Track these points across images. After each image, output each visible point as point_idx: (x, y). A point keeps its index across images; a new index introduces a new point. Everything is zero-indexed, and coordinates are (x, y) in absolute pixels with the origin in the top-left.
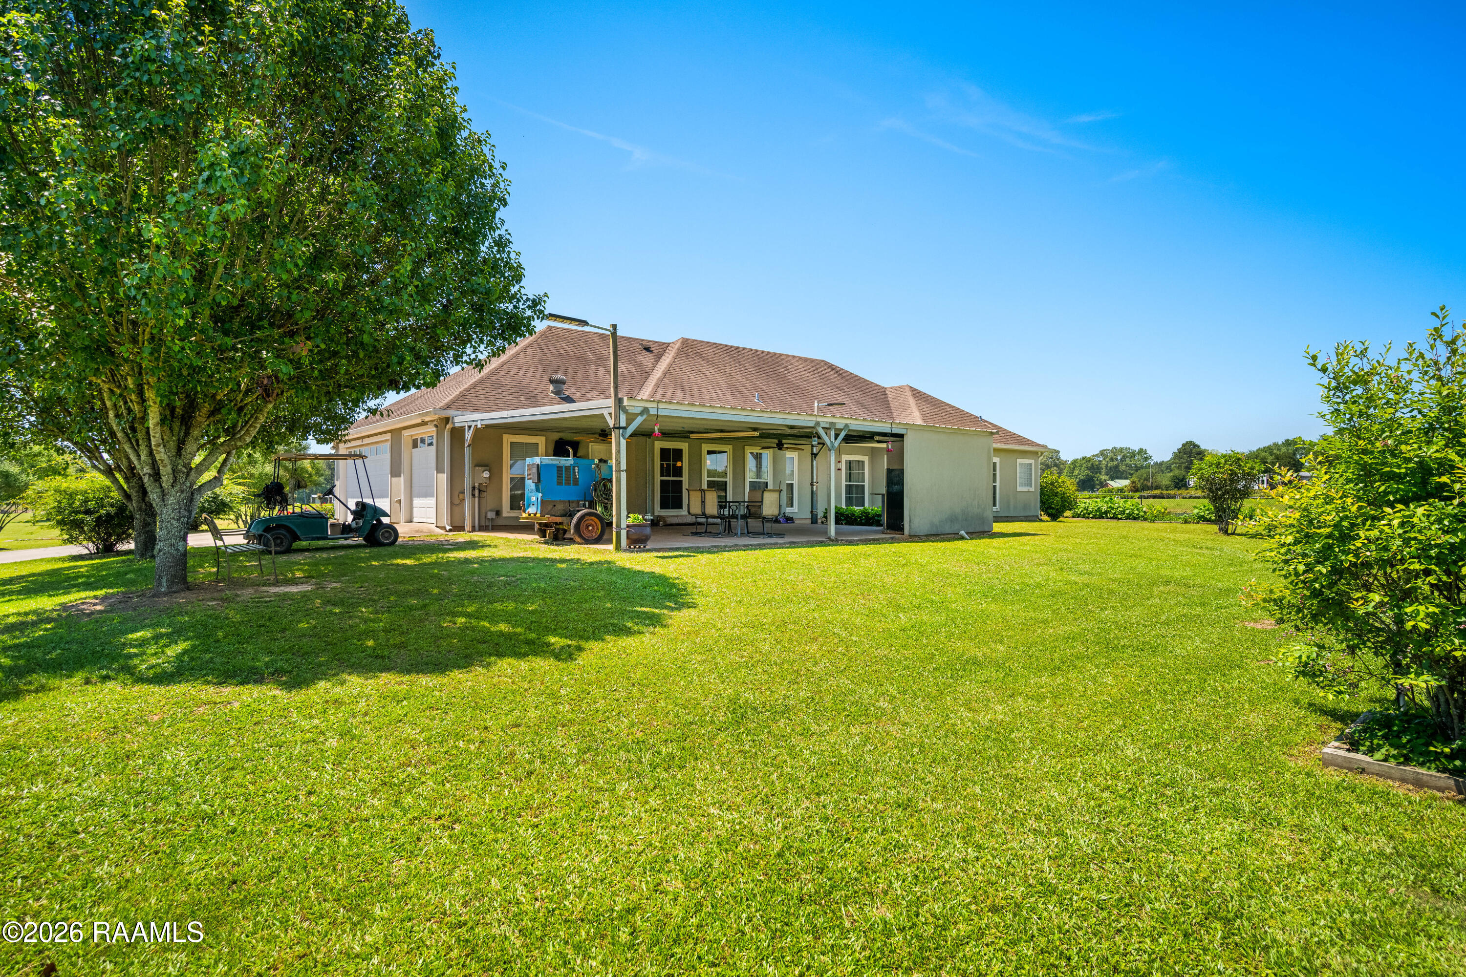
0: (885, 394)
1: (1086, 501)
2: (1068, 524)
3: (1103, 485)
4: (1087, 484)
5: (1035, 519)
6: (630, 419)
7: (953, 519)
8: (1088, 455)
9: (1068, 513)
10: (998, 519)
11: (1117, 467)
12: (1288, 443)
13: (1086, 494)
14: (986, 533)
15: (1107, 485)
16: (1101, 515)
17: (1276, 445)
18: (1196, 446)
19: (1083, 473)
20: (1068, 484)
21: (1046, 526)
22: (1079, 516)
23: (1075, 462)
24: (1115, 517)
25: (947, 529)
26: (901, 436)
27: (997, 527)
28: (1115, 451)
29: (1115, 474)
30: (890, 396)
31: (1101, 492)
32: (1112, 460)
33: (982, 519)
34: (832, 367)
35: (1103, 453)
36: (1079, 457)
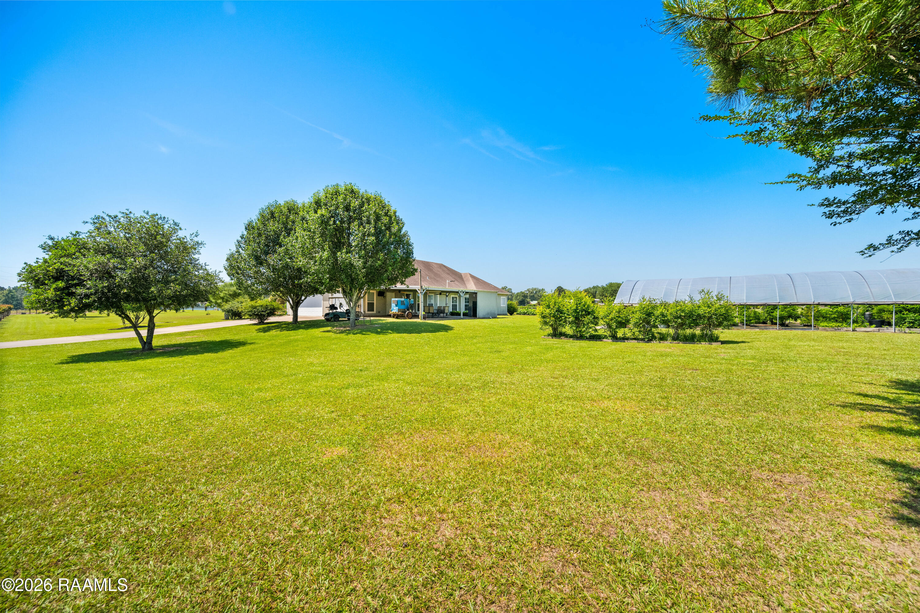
0: (461, 276)
1: (521, 309)
2: (515, 317)
3: (528, 303)
4: (522, 303)
5: (506, 315)
6: (423, 291)
7: (488, 314)
8: (523, 291)
9: (515, 313)
10: (499, 315)
11: (533, 296)
12: (594, 287)
13: (522, 307)
14: (495, 317)
15: (530, 303)
16: (525, 314)
17: (590, 288)
18: (562, 288)
19: (521, 298)
20: (515, 303)
21: (509, 316)
22: (518, 314)
23: (518, 293)
24: (529, 314)
25: (487, 316)
26: (476, 293)
27: (498, 316)
28: (533, 289)
29: (533, 298)
30: (463, 276)
31: (527, 306)
32: (532, 293)
33: (495, 314)
34: (445, 266)
35: (528, 290)
36: (519, 291)
